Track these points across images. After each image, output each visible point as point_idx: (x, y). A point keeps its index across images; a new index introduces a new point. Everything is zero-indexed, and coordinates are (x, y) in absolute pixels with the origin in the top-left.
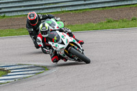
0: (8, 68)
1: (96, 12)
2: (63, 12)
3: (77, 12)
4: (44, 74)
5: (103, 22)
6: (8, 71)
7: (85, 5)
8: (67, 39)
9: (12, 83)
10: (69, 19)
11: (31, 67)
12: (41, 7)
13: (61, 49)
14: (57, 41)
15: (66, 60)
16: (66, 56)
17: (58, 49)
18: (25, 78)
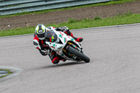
3: (38, 13)
8: (65, 38)
13: (59, 49)
14: (54, 41)
15: (65, 60)
16: (65, 56)
17: (56, 49)
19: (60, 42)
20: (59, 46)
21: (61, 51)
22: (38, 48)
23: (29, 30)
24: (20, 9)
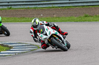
0: (11, 45)
1: (77, 9)
2: (53, 7)
3: (63, 8)
5: (82, 16)
6: (11, 47)
7: (69, 3)
9: (13, 56)
10: (57, 13)
12: (37, 3)
20: (45, 37)
22: (32, 36)
23: (55, 19)
24: (51, 4)
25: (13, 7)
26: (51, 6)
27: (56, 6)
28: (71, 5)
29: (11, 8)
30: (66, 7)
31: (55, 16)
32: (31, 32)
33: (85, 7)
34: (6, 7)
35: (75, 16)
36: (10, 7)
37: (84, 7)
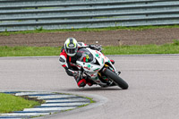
0: (42, 97)
1: (161, 30)
2: (117, 28)
4: (89, 107)
5: (169, 43)
6: (41, 101)
7: (147, 20)
9: (46, 117)
10: (125, 38)
11: (72, 98)
12: (89, 20)
17: (91, 71)
18: (62, 111)
19: (97, 63)
21: (96, 74)
23: (121, 49)
24: (114, 21)
25: (44, 28)
26: (113, 25)
27: (123, 25)
28: (149, 23)
29: (41, 30)
30: (141, 27)
31: (120, 43)
32: (62, 60)
33: (175, 27)
34: (32, 29)
35: (157, 44)
36: (39, 27)
37: (173, 27)
